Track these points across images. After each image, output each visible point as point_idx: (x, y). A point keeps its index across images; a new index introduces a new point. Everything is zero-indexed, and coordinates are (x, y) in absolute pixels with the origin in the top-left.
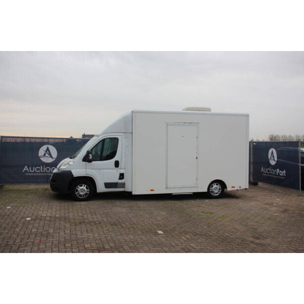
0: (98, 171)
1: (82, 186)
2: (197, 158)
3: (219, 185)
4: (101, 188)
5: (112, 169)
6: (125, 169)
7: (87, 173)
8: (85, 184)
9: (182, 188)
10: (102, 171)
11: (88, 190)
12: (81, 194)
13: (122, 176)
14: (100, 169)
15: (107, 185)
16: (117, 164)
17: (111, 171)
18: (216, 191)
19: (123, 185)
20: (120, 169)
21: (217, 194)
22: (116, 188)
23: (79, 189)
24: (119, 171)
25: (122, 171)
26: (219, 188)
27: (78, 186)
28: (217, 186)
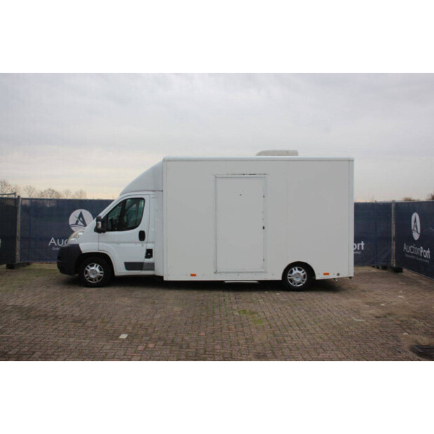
0: (115, 245)
1: (92, 266)
2: (264, 228)
3: (303, 270)
4: (120, 270)
5: (136, 243)
6: (153, 242)
7: (100, 249)
8: (98, 263)
9: (240, 272)
10: (122, 245)
11: (102, 272)
12: (92, 276)
13: (149, 253)
14: (118, 243)
15: (129, 266)
16: (142, 236)
17: (133, 245)
18: (298, 280)
19: (152, 266)
20: (147, 242)
21: (299, 284)
22: (141, 270)
23: (89, 270)
24: (145, 245)
25: (150, 246)
26: (302, 275)
27: (88, 266)
28: (301, 272)
